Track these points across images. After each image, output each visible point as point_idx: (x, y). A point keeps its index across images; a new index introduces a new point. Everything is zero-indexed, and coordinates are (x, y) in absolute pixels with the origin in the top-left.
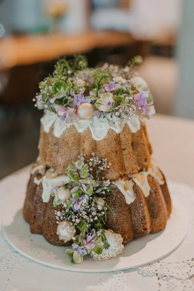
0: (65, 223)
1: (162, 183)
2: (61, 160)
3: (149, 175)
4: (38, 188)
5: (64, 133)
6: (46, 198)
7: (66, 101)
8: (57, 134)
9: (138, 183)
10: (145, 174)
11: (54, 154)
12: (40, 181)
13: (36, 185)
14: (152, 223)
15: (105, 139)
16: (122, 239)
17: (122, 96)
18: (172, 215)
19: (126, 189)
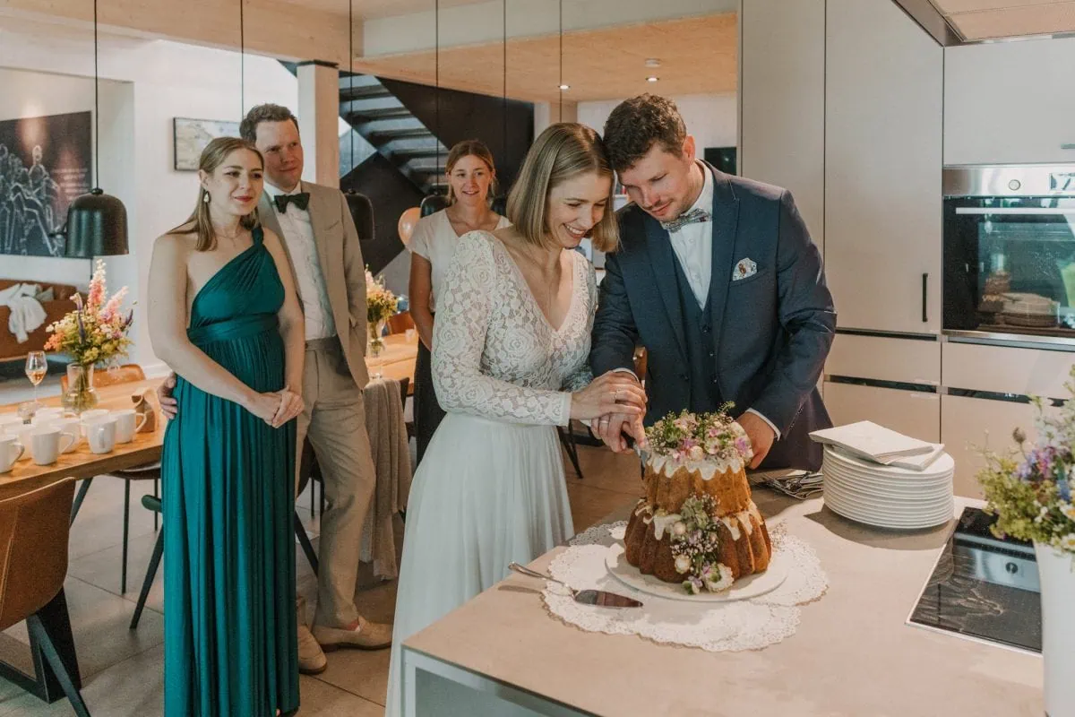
0: (682, 556)
1: (761, 523)
2: (672, 499)
3: (750, 515)
4: (649, 528)
5: (676, 473)
6: (658, 535)
7: (676, 444)
8: (669, 474)
9: (742, 520)
10: (747, 513)
11: (665, 494)
12: (650, 520)
13: (646, 526)
14: (756, 561)
15: (713, 479)
16: (731, 573)
17: (726, 440)
18: (771, 559)
19: (732, 526)
